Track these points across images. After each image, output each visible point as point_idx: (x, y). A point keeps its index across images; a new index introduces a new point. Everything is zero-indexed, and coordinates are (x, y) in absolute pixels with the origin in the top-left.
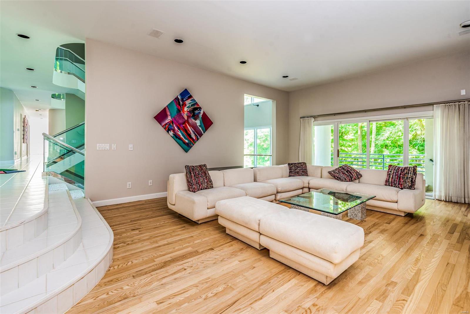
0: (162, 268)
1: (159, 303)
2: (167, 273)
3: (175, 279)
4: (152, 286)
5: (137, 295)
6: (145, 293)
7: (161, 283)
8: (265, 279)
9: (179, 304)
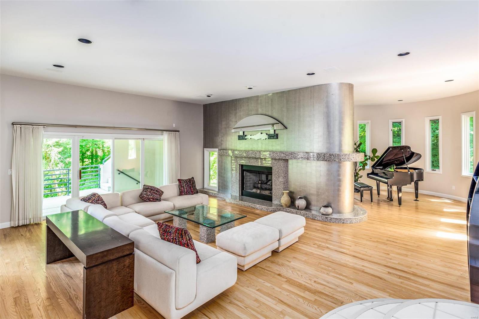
0: (322, 292)
1: (352, 283)
2: (325, 288)
3: (328, 283)
4: (342, 290)
5: (355, 293)
6: (351, 291)
7: (337, 287)
8: (304, 255)
9: (346, 276)
